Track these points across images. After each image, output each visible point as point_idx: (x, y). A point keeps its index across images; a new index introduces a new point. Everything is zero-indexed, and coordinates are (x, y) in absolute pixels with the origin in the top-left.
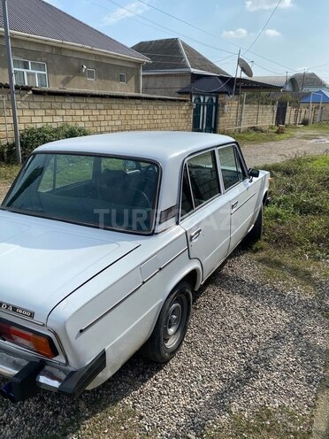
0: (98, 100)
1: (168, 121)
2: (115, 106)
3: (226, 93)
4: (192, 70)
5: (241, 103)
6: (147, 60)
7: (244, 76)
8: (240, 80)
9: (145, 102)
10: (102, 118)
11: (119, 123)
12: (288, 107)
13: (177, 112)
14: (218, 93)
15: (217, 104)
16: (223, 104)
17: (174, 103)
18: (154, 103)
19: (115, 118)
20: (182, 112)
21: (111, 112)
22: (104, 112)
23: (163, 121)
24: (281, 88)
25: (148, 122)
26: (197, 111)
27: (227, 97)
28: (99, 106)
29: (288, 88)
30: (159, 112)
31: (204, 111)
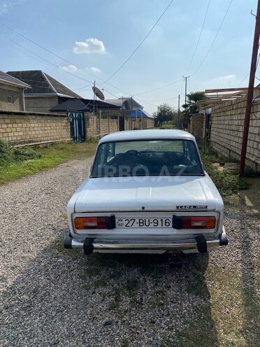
0: (6, 116)
1: (55, 131)
2: (18, 121)
3: (89, 111)
4: (59, 94)
5: (99, 117)
6: (28, 86)
7: (98, 99)
8: (96, 101)
9: (38, 118)
10: (9, 130)
11: (21, 134)
12: (125, 121)
13: (60, 124)
14: (84, 111)
15: (84, 119)
16: (88, 119)
17: (57, 118)
18: (45, 118)
19: (19, 129)
20: (63, 124)
21: (15, 125)
22: (10, 126)
23: (52, 131)
24: (120, 107)
25: (41, 132)
26: (72, 124)
27: (89, 113)
28: (7, 121)
29: (124, 108)
30: (48, 125)
31: (76, 123)
